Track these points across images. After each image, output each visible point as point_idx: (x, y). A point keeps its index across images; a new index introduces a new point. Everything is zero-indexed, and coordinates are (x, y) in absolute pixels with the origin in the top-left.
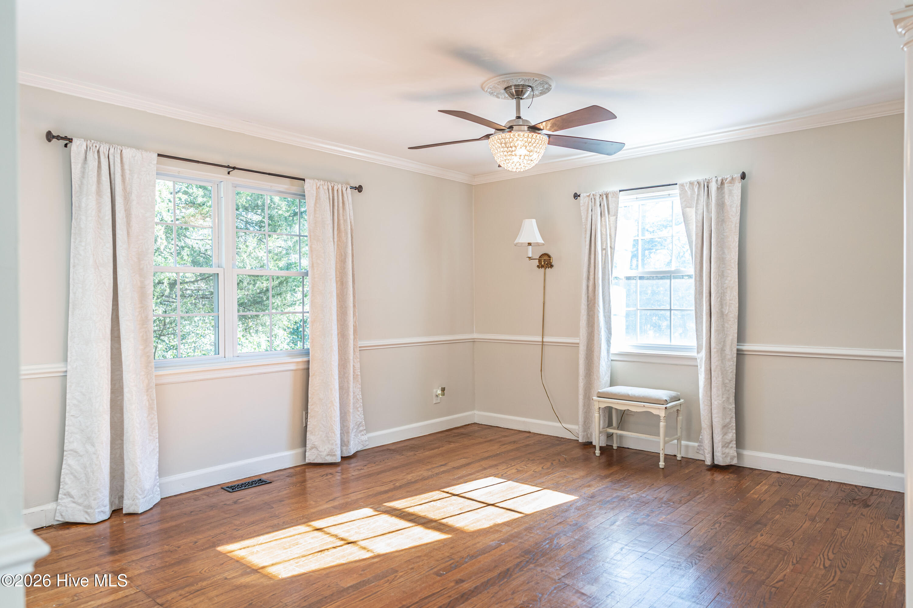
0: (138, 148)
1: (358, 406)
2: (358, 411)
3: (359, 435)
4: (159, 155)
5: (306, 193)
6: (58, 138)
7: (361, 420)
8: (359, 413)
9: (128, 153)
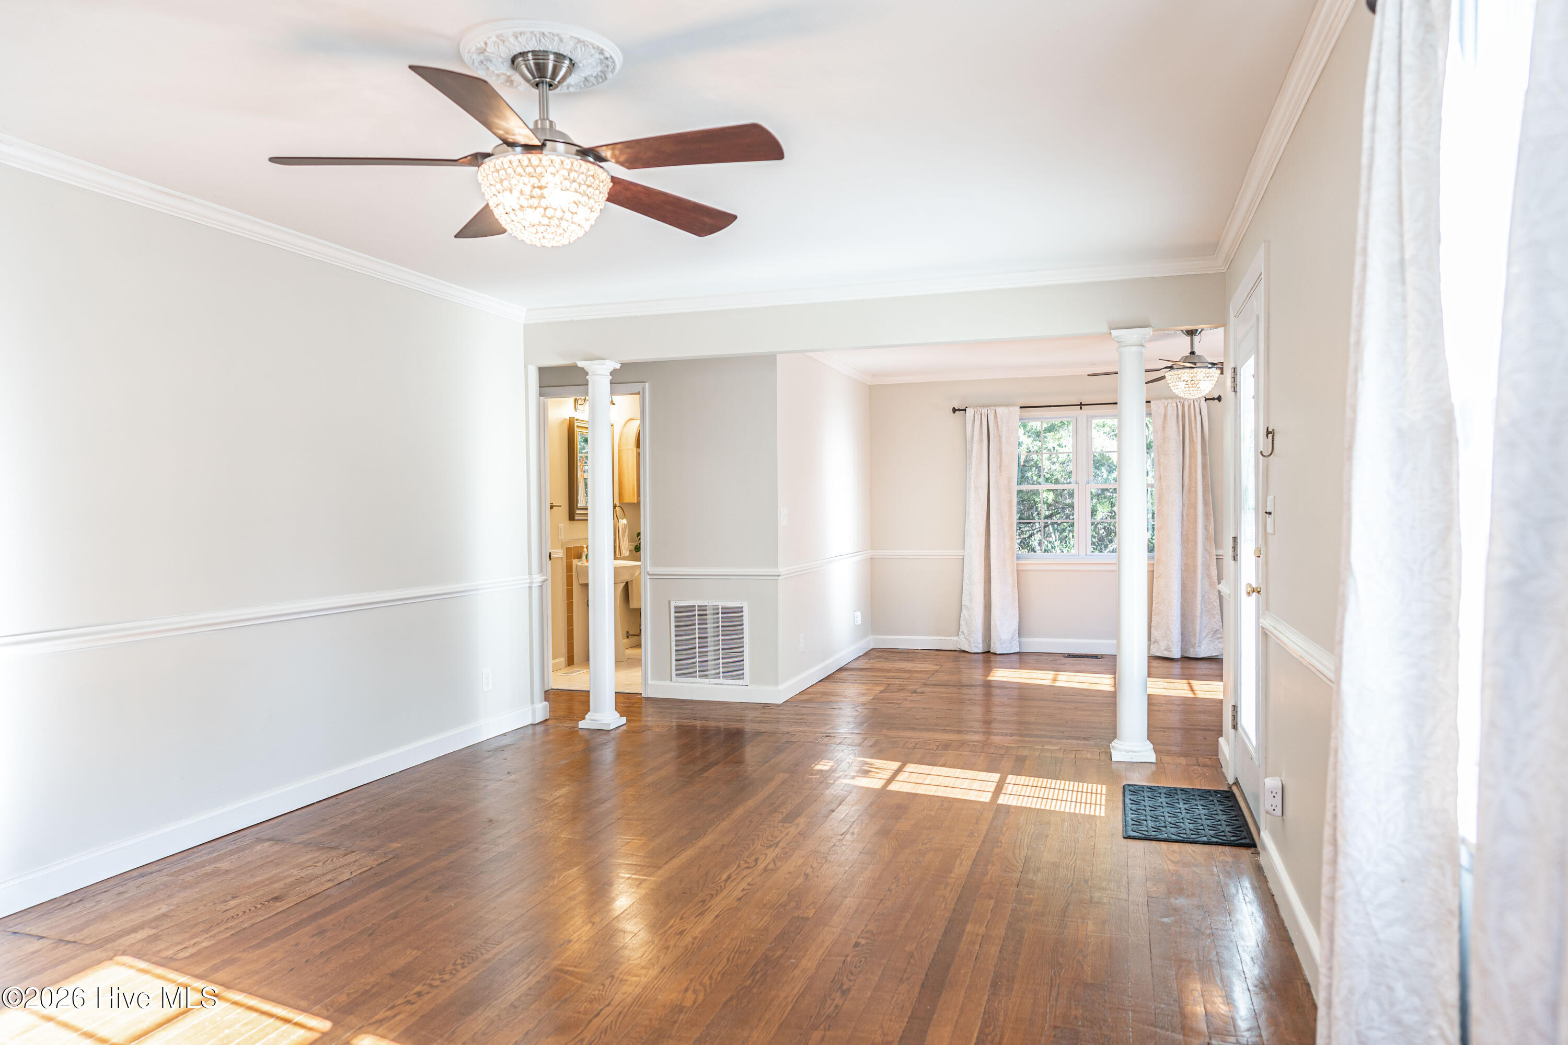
0: (1006, 405)
1: (1215, 613)
2: (1215, 618)
3: (1216, 642)
4: (1021, 407)
5: (1153, 412)
6: (959, 410)
7: (1218, 628)
8: (1215, 620)
9: (1000, 410)
